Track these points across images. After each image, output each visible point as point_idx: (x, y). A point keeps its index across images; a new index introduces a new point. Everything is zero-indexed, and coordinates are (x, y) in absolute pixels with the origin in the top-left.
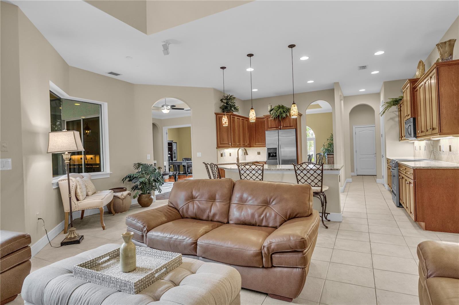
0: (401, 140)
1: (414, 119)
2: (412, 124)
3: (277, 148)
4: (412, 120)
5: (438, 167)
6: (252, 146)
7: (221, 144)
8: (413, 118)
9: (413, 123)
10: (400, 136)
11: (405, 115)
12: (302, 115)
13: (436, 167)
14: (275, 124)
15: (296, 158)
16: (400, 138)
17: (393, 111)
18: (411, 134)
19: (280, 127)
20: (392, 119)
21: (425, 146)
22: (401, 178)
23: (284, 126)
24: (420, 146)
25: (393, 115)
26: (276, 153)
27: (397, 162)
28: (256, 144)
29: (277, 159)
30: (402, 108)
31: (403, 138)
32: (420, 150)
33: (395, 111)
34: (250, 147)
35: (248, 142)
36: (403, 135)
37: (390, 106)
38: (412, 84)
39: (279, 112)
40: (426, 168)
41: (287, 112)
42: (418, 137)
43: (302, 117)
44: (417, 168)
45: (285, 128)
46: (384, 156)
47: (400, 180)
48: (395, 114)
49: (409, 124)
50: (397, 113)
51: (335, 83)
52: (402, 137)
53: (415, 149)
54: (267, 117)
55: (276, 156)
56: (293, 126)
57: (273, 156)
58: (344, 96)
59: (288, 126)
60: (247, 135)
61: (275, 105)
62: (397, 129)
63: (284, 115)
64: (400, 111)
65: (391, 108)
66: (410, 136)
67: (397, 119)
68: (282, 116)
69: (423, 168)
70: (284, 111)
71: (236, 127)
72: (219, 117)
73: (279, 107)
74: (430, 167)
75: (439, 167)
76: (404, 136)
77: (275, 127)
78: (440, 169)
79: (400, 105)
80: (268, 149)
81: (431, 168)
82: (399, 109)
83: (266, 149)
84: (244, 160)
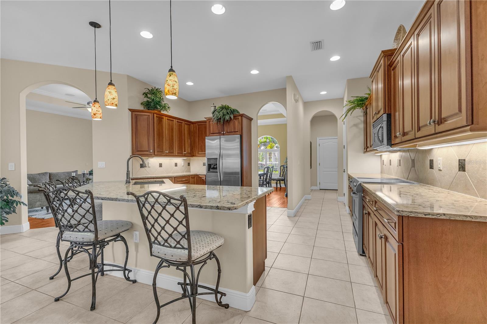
0: (365, 152)
1: (389, 116)
2: (385, 125)
3: (217, 158)
4: (385, 117)
5: (466, 216)
6: (195, 155)
7: (138, 151)
8: (387, 114)
9: (386, 122)
10: (365, 146)
11: (374, 113)
12: (253, 119)
13: (460, 215)
14: (218, 129)
15: (239, 170)
16: (365, 149)
17: (358, 116)
18: (383, 140)
19: (222, 133)
20: (356, 125)
21: (400, 160)
22: (366, 213)
23: (228, 131)
24: (390, 160)
25: (357, 121)
26: (216, 164)
27: (360, 184)
28: (199, 153)
29: (217, 172)
30: (368, 110)
31: (368, 150)
32: (390, 165)
33: (360, 116)
34: (193, 156)
35: (188, 150)
36: (368, 146)
37: (353, 108)
38: (386, 59)
39: (221, 113)
40: (433, 217)
41: (231, 114)
42: (393, 144)
43: (252, 121)
44: (409, 214)
45: (229, 133)
46: (346, 171)
47: (365, 216)
48: (359, 119)
49: (380, 125)
50: (362, 119)
51: (287, 77)
52: (368, 148)
53: (383, 163)
54: (209, 119)
55: (216, 168)
56: (237, 132)
57: (214, 168)
58: (305, 101)
59: (233, 131)
60: (188, 141)
61: (218, 105)
62: (362, 138)
63: (226, 117)
64: (366, 114)
65: (355, 111)
66: (380, 144)
67: (362, 126)
68: (224, 119)
69: (424, 216)
70: (227, 113)
71: (164, 130)
72: (135, 114)
73: (223, 108)
74: (444, 214)
75: (470, 217)
76: (370, 147)
77: (217, 132)
78: (471, 221)
79: (366, 107)
80: (208, 159)
81: (448, 218)
82: (364, 112)
83: (206, 159)
84: (188, 172)
